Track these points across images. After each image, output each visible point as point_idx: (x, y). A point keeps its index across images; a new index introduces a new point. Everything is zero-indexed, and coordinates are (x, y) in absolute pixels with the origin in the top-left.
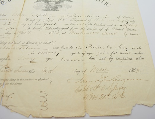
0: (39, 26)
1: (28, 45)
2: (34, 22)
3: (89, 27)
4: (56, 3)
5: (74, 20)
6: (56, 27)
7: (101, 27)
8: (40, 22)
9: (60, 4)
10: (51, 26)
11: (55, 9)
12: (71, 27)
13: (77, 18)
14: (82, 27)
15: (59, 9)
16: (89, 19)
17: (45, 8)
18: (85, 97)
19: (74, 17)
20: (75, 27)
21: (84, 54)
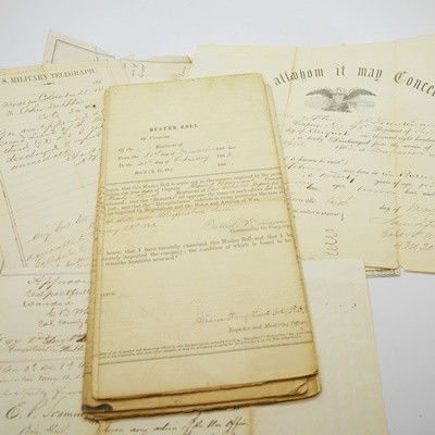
0: (317, 135)
1: (302, 163)
2: (309, 128)
3: (406, 143)
4: (346, 98)
5: (379, 129)
6: (346, 138)
7: (428, 144)
8: (318, 129)
9: (353, 100)
10: (338, 136)
11: (344, 108)
12: (373, 140)
13: (385, 127)
14: (393, 141)
15: (350, 108)
16: (406, 128)
17: (325, 107)
18: (397, 245)
19: (378, 125)
20: (381, 141)
21: (396, 184)
